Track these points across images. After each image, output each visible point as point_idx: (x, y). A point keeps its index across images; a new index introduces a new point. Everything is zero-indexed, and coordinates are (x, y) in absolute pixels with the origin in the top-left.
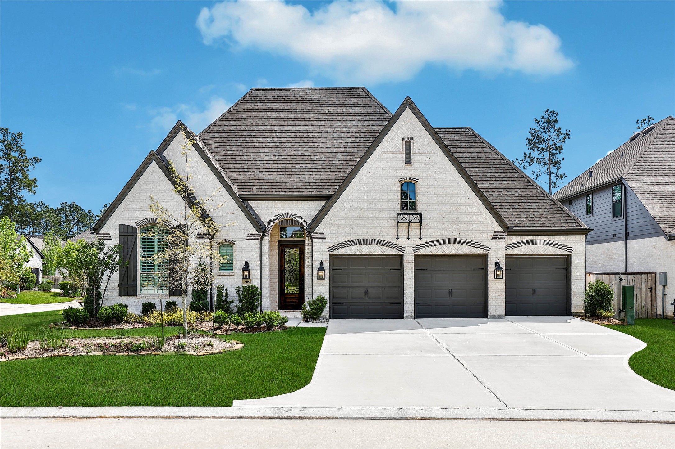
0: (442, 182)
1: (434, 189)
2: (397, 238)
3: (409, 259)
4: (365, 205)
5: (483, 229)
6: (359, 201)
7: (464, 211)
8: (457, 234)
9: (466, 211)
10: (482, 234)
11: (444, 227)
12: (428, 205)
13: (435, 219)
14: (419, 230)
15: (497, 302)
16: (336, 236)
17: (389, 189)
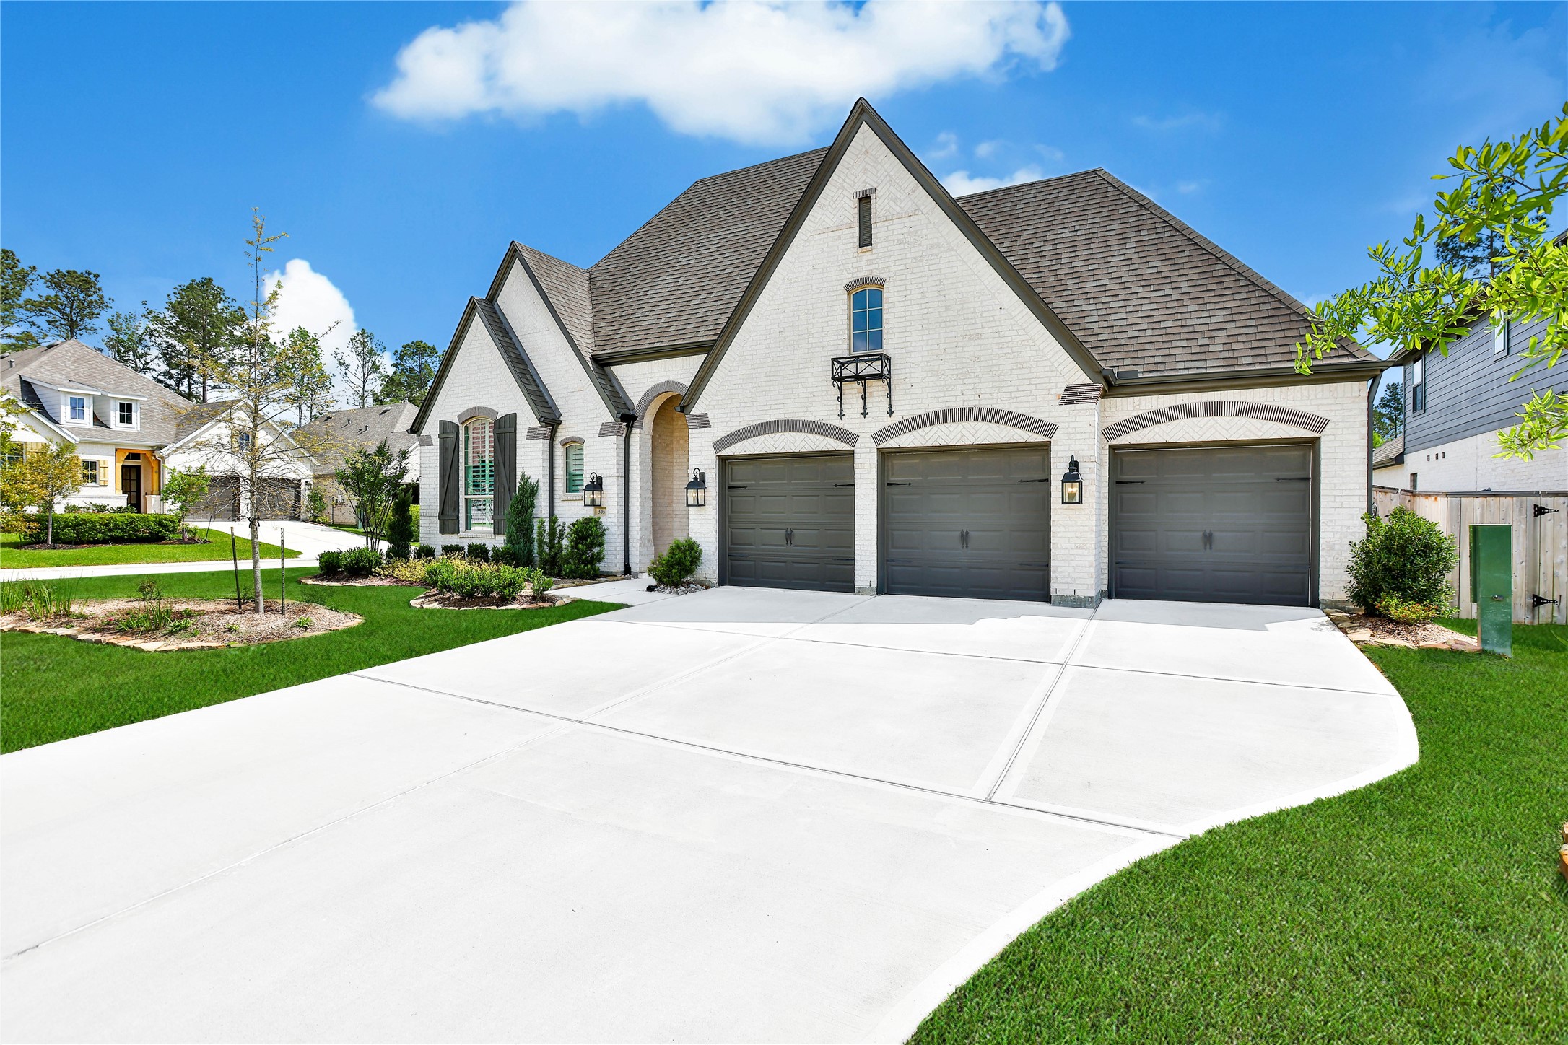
0: (939, 277)
1: (920, 296)
2: (841, 415)
3: (867, 461)
4: (779, 350)
5: (1038, 381)
6: (768, 341)
7: (990, 341)
8: (972, 398)
9: (996, 340)
10: (1034, 393)
11: (943, 383)
12: (906, 334)
13: (922, 365)
14: (886, 393)
15: (1074, 563)
16: (728, 419)
17: (826, 309)
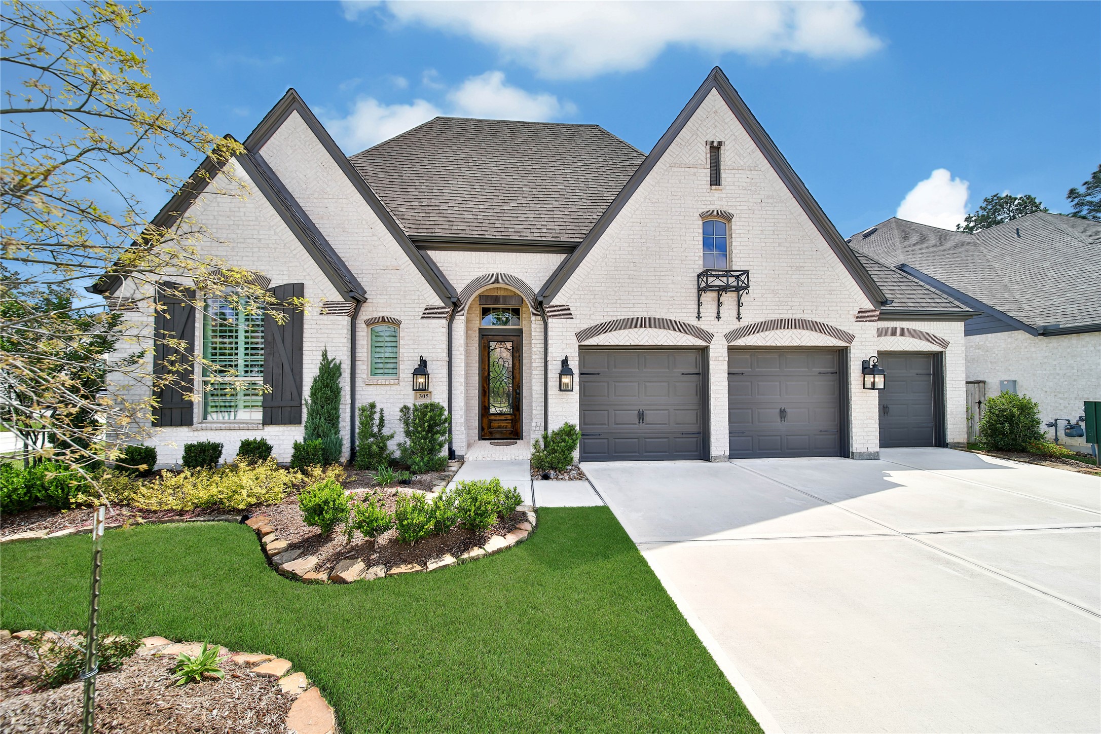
0: (773, 221)
1: (760, 232)
2: (699, 317)
3: (720, 355)
4: (642, 257)
5: (842, 304)
6: (631, 249)
7: (810, 272)
8: (799, 312)
9: (814, 273)
10: (839, 312)
11: (777, 299)
12: (749, 259)
13: (762, 284)
14: (736, 303)
15: (866, 430)
16: (591, 313)
17: (684, 230)
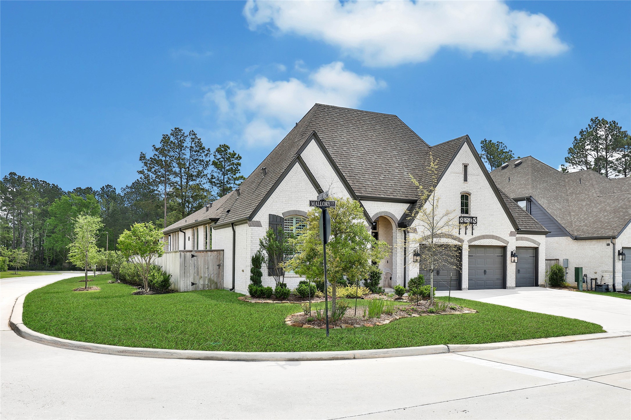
0: (484, 196)
1: (480, 200)
2: (459, 234)
3: (466, 248)
5: (505, 229)
7: (495, 217)
8: (491, 232)
10: (504, 232)
11: (485, 227)
14: (471, 228)
15: (512, 278)
16: (423, 231)
17: (455, 199)
